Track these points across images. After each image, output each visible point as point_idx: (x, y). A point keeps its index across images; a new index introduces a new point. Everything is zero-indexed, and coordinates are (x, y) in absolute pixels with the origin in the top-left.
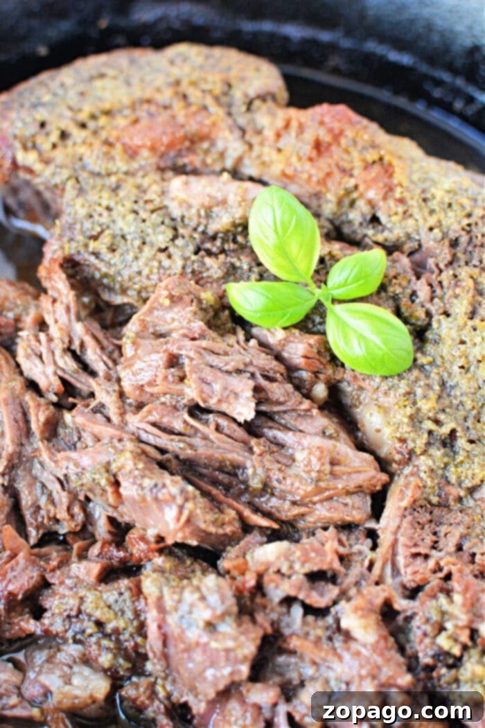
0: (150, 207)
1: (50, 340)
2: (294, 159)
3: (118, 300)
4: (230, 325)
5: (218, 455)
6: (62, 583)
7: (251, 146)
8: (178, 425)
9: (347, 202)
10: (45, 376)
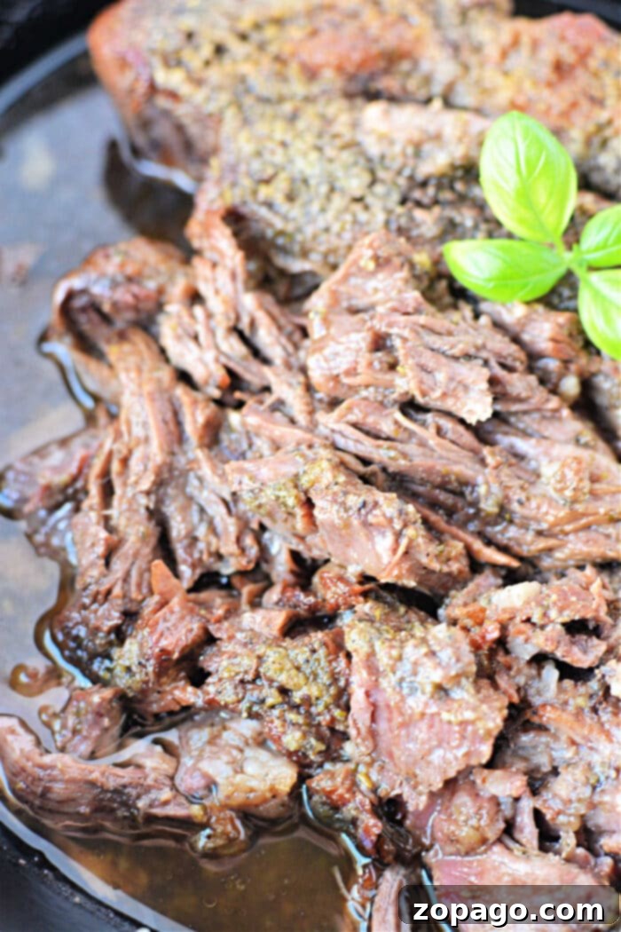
0: (338, 142)
1: (209, 316)
2: (527, 85)
3: (296, 266)
4: (448, 299)
5: (440, 466)
6: (231, 638)
7: (466, 68)
8: (387, 427)
9: (596, 141)
10: (204, 364)
